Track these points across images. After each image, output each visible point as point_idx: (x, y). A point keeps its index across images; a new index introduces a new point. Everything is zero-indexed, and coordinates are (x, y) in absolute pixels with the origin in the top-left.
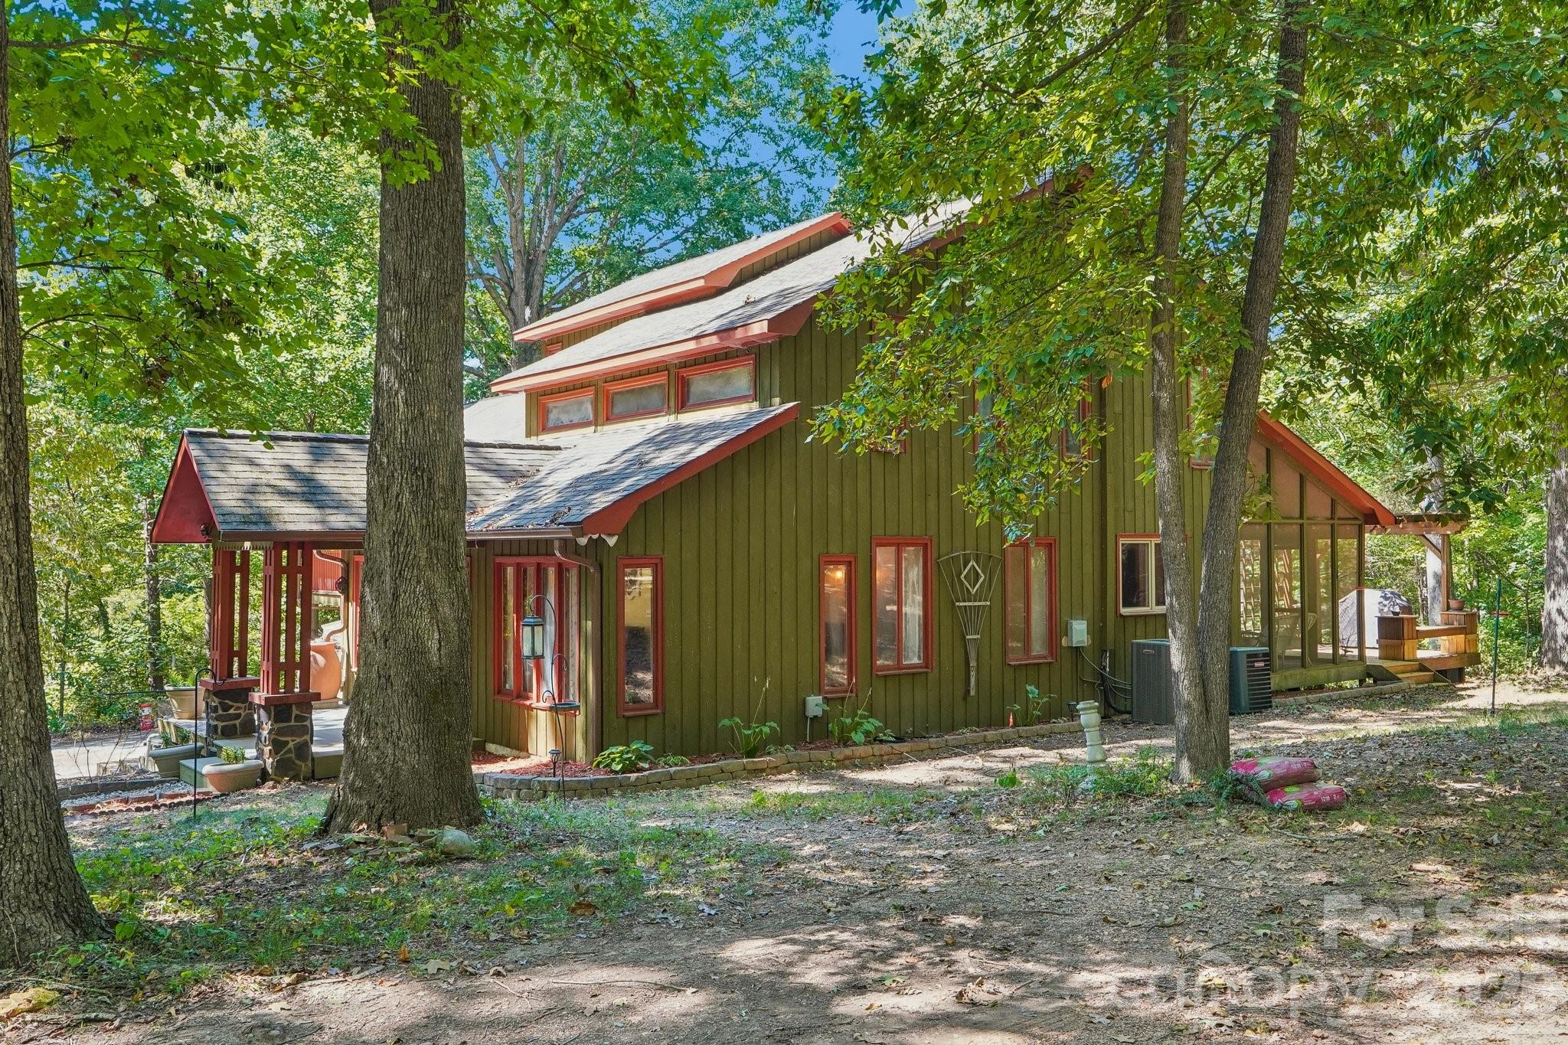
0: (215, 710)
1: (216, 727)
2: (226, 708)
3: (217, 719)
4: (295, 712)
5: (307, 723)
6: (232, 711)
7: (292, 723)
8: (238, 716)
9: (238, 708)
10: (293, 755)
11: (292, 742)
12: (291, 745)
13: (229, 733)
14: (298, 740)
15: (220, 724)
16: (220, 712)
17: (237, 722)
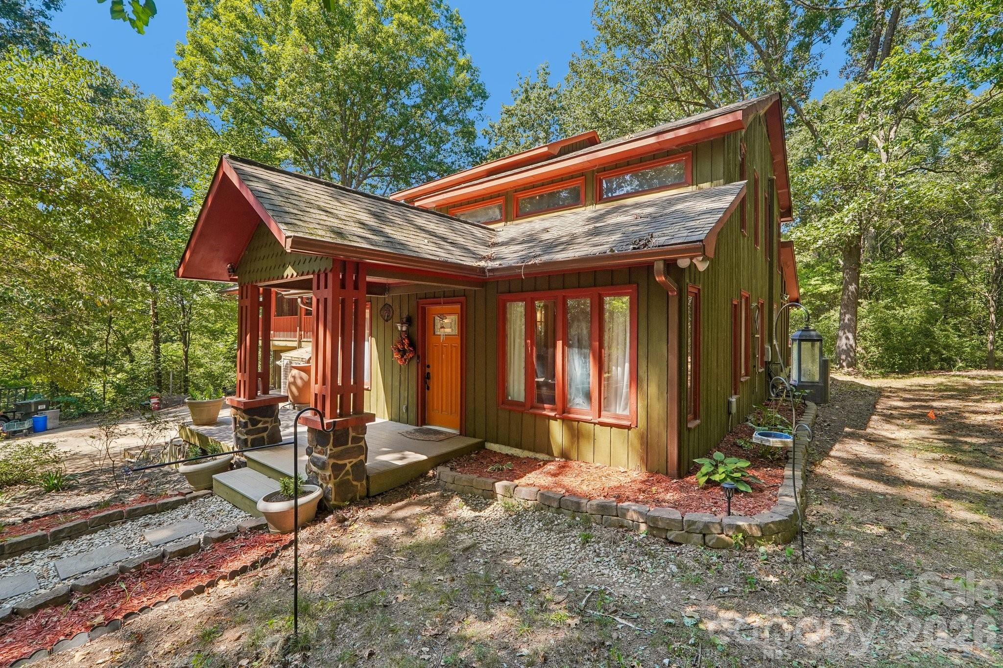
0: (245, 425)
1: (246, 441)
2: (255, 423)
3: (247, 433)
4: (352, 434)
5: (362, 444)
6: (260, 425)
7: (350, 445)
8: (265, 429)
9: (265, 422)
10: (350, 477)
11: (348, 463)
12: (348, 467)
13: (258, 445)
14: (355, 461)
15: (250, 438)
16: (250, 427)
17: (265, 434)
